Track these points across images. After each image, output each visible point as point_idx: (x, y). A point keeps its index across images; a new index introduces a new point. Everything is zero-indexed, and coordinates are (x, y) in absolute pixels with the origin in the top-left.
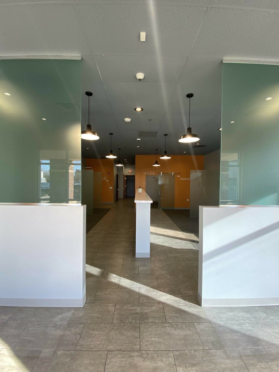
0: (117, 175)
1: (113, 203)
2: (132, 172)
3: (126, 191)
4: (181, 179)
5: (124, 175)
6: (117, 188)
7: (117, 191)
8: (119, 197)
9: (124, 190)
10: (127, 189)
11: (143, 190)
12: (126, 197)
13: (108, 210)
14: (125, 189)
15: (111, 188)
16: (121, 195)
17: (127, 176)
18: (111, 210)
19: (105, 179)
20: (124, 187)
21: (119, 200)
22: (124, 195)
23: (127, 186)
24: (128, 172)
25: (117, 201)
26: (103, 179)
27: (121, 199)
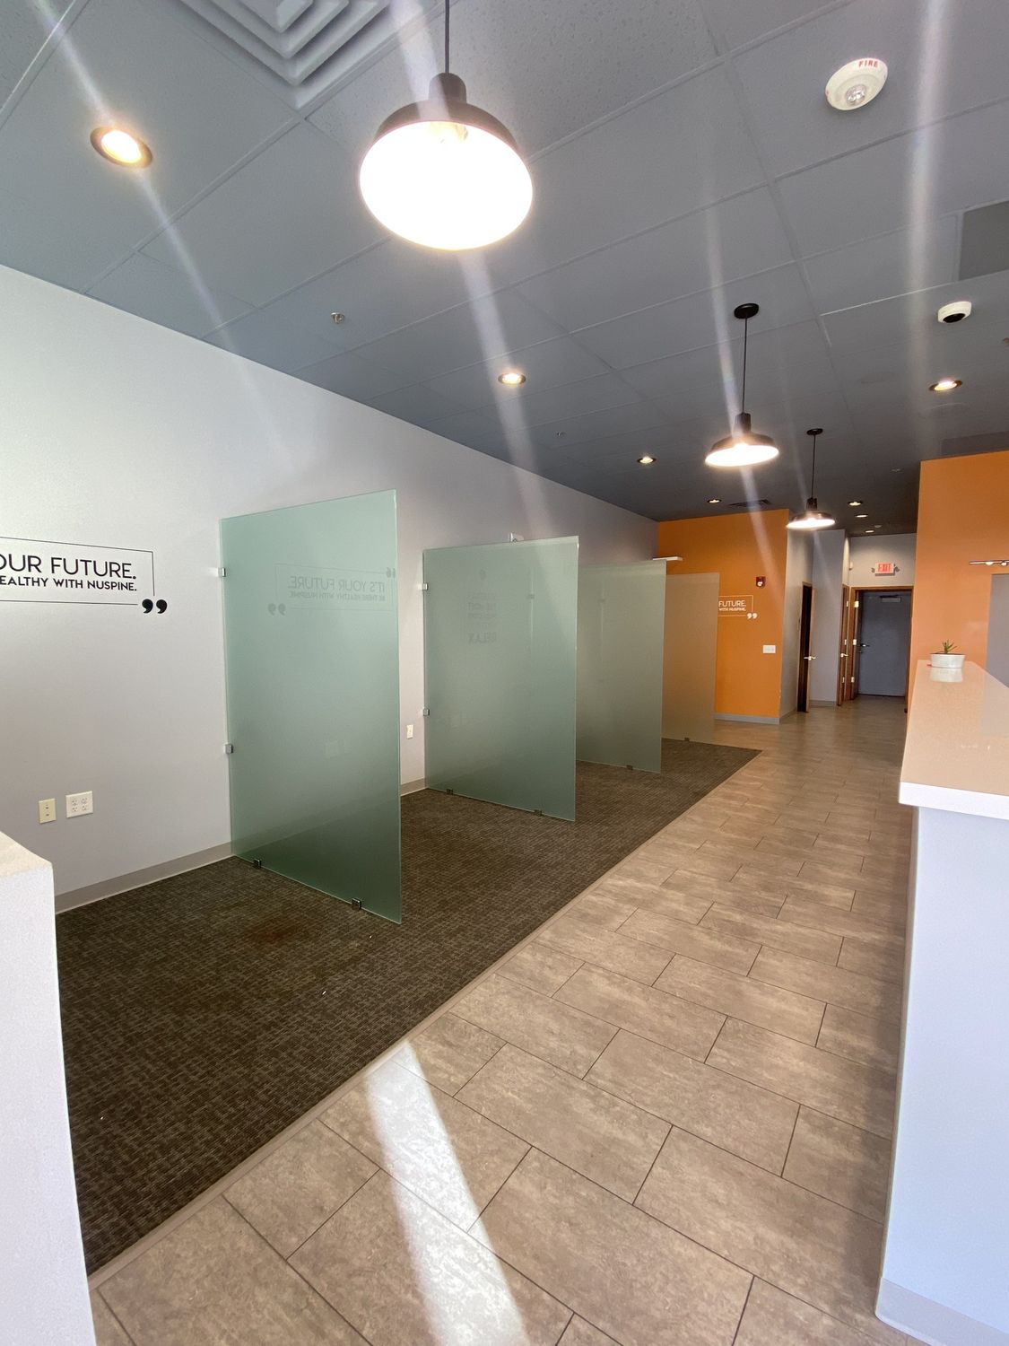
0: (805, 587)
1: (777, 721)
2: (896, 569)
3: (852, 665)
5: (845, 589)
6: (805, 647)
7: (805, 665)
8: (813, 694)
9: (842, 661)
10: (864, 658)
11: (973, 665)
12: (851, 695)
13: (746, 756)
14: (851, 657)
15: (769, 649)
16: (825, 681)
17: (861, 594)
18: (759, 758)
19: (736, 609)
20: (842, 649)
21: (811, 707)
22: (841, 687)
23: (860, 644)
24: (873, 570)
25: (802, 713)
26: (731, 607)
27: (823, 706)
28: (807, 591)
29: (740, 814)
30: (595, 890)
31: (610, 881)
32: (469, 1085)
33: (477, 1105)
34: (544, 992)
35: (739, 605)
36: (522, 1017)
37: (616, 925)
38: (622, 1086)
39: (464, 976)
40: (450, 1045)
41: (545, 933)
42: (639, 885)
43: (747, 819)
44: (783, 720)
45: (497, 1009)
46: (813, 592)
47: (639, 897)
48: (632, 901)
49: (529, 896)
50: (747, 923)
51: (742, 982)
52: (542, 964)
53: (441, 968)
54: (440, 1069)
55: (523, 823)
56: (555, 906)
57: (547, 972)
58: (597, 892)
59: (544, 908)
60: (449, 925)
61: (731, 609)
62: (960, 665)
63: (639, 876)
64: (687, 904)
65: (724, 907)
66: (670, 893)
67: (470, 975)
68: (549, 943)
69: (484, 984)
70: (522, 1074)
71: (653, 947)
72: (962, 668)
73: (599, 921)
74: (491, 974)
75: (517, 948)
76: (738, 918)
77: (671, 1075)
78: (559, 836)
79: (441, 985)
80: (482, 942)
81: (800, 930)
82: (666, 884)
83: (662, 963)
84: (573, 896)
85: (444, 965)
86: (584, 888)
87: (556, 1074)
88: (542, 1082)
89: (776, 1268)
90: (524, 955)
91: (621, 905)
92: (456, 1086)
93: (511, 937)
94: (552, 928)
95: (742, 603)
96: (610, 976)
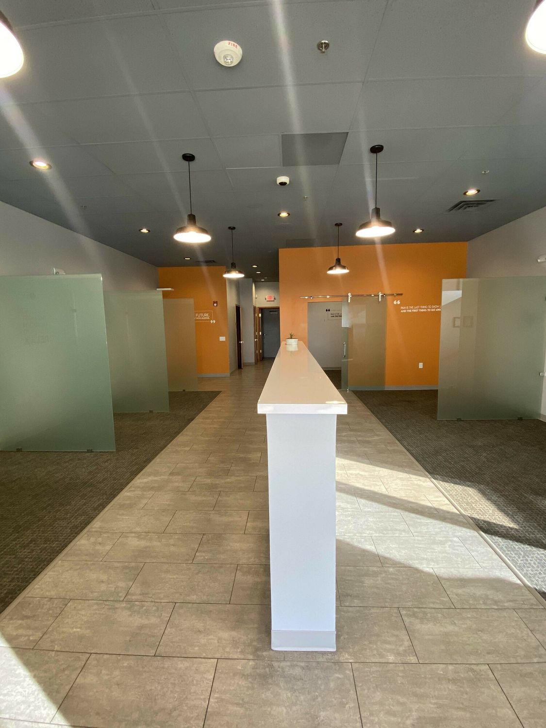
0: (236, 306)
1: (228, 374)
2: (275, 299)
4: (405, 311)
5: (255, 308)
6: (239, 338)
7: (239, 346)
8: (244, 360)
9: (256, 342)
10: (265, 340)
11: (301, 343)
13: (213, 395)
14: (259, 340)
15: (223, 339)
16: (249, 354)
17: (262, 310)
18: (221, 395)
19: (205, 318)
20: (256, 337)
21: (243, 366)
22: (256, 355)
23: (263, 334)
24: (266, 299)
25: (240, 370)
26: (202, 317)
27: (249, 365)
28: (238, 309)
29: (211, 426)
30: (129, 488)
31: (139, 481)
32: (45, 637)
33: (51, 646)
34: (96, 559)
35: (206, 316)
36: (82, 580)
37: (142, 506)
38: (146, 594)
39: (37, 570)
40: (27, 617)
41: (96, 524)
42: (156, 478)
43: (215, 428)
44: (232, 374)
45: (62, 582)
46: (240, 309)
47: (156, 485)
48: (152, 488)
49: (84, 504)
50: (213, 482)
51: (210, 514)
52: (95, 544)
53: (17, 571)
54: (21, 636)
55: (79, 459)
56: (103, 506)
57: (98, 547)
58: (131, 489)
59: (95, 509)
60: (23, 541)
61: (202, 318)
62: (296, 344)
63: (156, 473)
64: (183, 482)
65: (203, 477)
66: (174, 478)
67: (42, 568)
68: (98, 529)
69: (53, 569)
70: (82, 615)
71: (164, 511)
72: (297, 344)
73: (131, 506)
74: (58, 562)
75: (76, 539)
76: (209, 481)
77: (175, 577)
78: (105, 462)
79: (18, 581)
80: (50, 544)
81: (238, 478)
82: (172, 474)
83: (168, 519)
84: (114, 496)
85: (20, 568)
86: (122, 489)
87: (106, 605)
88: (96, 613)
89: (227, 650)
90: (82, 542)
91: (145, 493)
92: (34, 641)
93: (72, 534)
94: (101, 519)
95: (207, 314)
96: (139, 536)
